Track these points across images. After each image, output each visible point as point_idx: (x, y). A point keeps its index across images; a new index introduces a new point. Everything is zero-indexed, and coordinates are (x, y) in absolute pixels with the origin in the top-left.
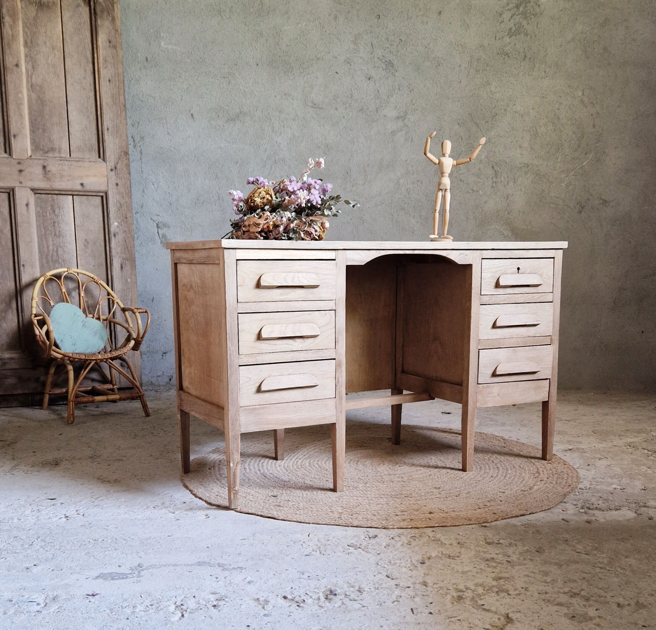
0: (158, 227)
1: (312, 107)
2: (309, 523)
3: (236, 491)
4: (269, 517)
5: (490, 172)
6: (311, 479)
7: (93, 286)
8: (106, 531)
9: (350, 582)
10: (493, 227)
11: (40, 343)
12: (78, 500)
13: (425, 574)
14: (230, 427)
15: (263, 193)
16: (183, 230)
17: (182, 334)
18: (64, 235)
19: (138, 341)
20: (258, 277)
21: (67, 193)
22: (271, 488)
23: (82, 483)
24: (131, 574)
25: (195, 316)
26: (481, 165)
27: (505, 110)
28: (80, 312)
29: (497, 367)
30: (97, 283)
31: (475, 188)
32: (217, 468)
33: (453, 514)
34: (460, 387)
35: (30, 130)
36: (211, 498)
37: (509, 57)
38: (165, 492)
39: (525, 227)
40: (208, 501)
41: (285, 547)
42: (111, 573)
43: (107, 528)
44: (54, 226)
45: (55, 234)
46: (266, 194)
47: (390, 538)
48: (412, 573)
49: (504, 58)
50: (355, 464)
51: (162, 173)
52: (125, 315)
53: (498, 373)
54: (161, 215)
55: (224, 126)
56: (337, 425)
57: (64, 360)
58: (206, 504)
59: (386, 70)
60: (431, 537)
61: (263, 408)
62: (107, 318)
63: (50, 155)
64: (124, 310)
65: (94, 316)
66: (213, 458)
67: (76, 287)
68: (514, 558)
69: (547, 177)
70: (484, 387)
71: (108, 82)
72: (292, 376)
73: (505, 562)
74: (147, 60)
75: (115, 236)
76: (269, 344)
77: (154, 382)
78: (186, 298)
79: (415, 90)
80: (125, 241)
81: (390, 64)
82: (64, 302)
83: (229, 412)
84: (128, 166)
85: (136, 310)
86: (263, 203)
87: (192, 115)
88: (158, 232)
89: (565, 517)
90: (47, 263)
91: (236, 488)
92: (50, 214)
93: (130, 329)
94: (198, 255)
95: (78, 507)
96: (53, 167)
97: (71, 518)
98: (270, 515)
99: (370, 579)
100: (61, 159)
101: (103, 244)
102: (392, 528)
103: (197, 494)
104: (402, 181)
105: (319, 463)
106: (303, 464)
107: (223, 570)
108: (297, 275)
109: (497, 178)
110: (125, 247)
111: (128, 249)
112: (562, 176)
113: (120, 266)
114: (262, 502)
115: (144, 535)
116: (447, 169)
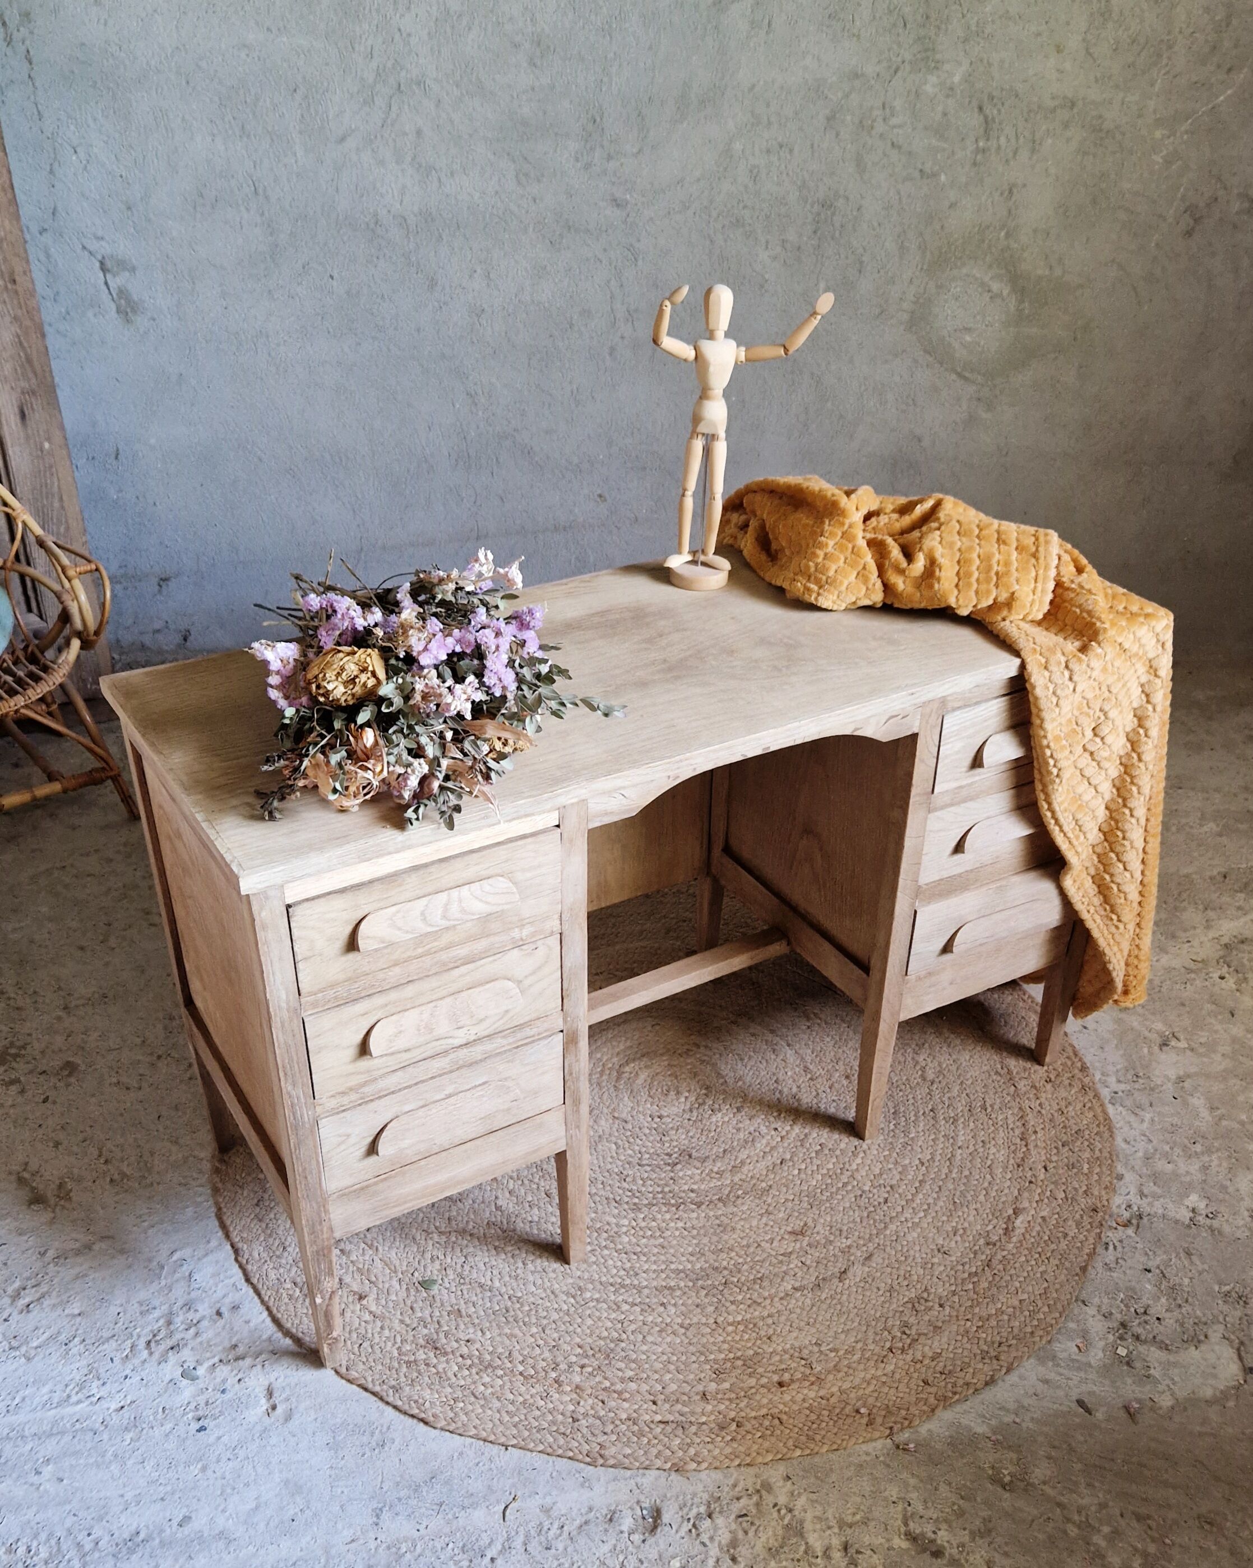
0: (104, 269)
3: (334, 1340)
6: (511, 1186)
10: (964, 271)
15: (351, 670)
16: (171, 277)
19: (88, 641)
20: (351, 928)
29: (956, 932)
31: (928, 167)
34: (864, 974)
39: (1047, 273)
40: (275, 1311)
47: (690, 1525)
51: (95, 120)
54: (106, 238)
56: (569, 1153)
60: (784, 1512)
61: (385, 1179)
62: (5, 562)
64: (43, 544)
69: (1119, 137)
70: (918, 979)
77: (148, 643)
83: (303, 1214)
85: (72, 571)
86: (350, 699)
88: (106, 283)
89: (1082, 1390)
93: (63, 601)
103: (249, 1267)
104: (738, 146)
108: (455, 893)
109: (988, 140)
110: (23, 359)
111: (31, 365)
112: (1158, 134)
113: (17, 410)
114: (396, 1325)
115: (123, 1519)
116: (720, 376)
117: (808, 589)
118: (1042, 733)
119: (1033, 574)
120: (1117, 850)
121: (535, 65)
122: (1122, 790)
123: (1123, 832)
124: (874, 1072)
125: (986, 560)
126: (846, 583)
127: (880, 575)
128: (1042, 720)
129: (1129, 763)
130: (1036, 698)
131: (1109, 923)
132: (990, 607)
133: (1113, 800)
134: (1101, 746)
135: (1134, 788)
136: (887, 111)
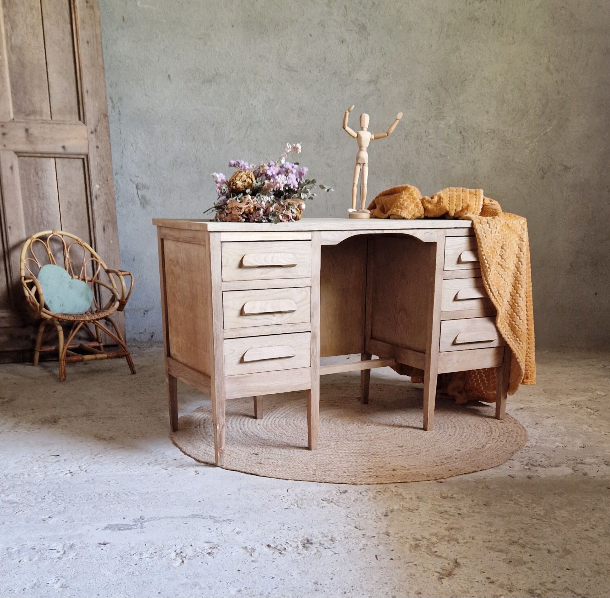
0: (137, 187)
1: (287, 70)
2: (288, 480)
3: (222, 450)
4: (251, 474)
6: (288, 438)
7: (77, 247)
8: (108, 486)
9: (324, 532)
11: (31, 304)
12: (79, 457)
13: (388, 525)
14: (216, 394)
15: (244, 177)
16: (162, 191)
17: (169, 305)
18: (48, 197)
19: (123, 302)
20: (241, 259)
21: (49, 155)
22: (252, 446)
23: (81, 440)
24: (134, 525)
25: (182, 290)
26: (450, 130)
28: (66, 273)
29: (457, 336)
30: (81, 245)
31: (442, 153)
32: (202, 426)
33: (414, 471)
34: (423, 354)
35: (12, 93)
36: (199, 456)
37: (478, 22)
38: (157, 450)
40: (197, 458)
41: (267, 501)
42: (117, 525)
43: (108, 483)
44: (38, 188)
45: (39, 197)
46: (247, 178)
47: (359, 493)
48: (377, 524)
49: (474, 24)
50: (327, 423)
51: (140, 134)
52: (109, 276)
53: (457, 342)
54: (140, 177)
55: (200, 88)
56: (312, 392)
57: (53, 321)
58: (195, 461)
59: (359, 33)
60: (394, 492)
62: (92, 279)
63: (32, 118)
64: (108, 272)
65: (79, 277)
66: (198, 416)
67: (61, 249)
68: (464, 511)
69: (512, 143)
70: (444, 355)
71: (86, 44)
72: (272, 347)
73: (456, 514)
74: (124, 20)
75: (96, 198)
76: (251, 319)
77: (136, 338)
78: (172, 273)
79: (388, 54)
80: (107, 203)
81: (363, 27)
82: (50, 263)
83: (215, 381)
84: (107, 128)
85: (120, 273)
86: (244, 186)
87: (169, 76)
88: (137, 193)
89: (511, 474)
90: (33, 224)
91: (222, 448)
92: (33, 176)
93: (114, 290)
95: (80, 463)
96: (35, 130)
97: (75, 473)
98: (252, 472)
99: (340, 529)
100: (42, 122)
101: (85, 206)
102: (360, 484)
103: (186, 451)
105: (295, 422)
106: (280, 422)
107: (214, 522)
108: (276, 255)
109: (464, 144)
110: (107, 209)
111: (109, 211)
112: (527, 142)
113: (102, 228)
114: (245, 460)
115: (142, 490)
116: (366, 143)
118: (481, 249)
119: (475, 199)
120: (516, 311)
121: (300, 117)
122: (516, 287)
123: (517, 303)
125: (458, 196)
126: (411, 207)
127: (423, 205)
128: (481, 243)
129: (517, 276)
130: (478, 235)
131: (516, 342)
132: (461, 211)
133: (513, 292)
134: (504, 263)
135: (520, 286)
136: (427, 134)
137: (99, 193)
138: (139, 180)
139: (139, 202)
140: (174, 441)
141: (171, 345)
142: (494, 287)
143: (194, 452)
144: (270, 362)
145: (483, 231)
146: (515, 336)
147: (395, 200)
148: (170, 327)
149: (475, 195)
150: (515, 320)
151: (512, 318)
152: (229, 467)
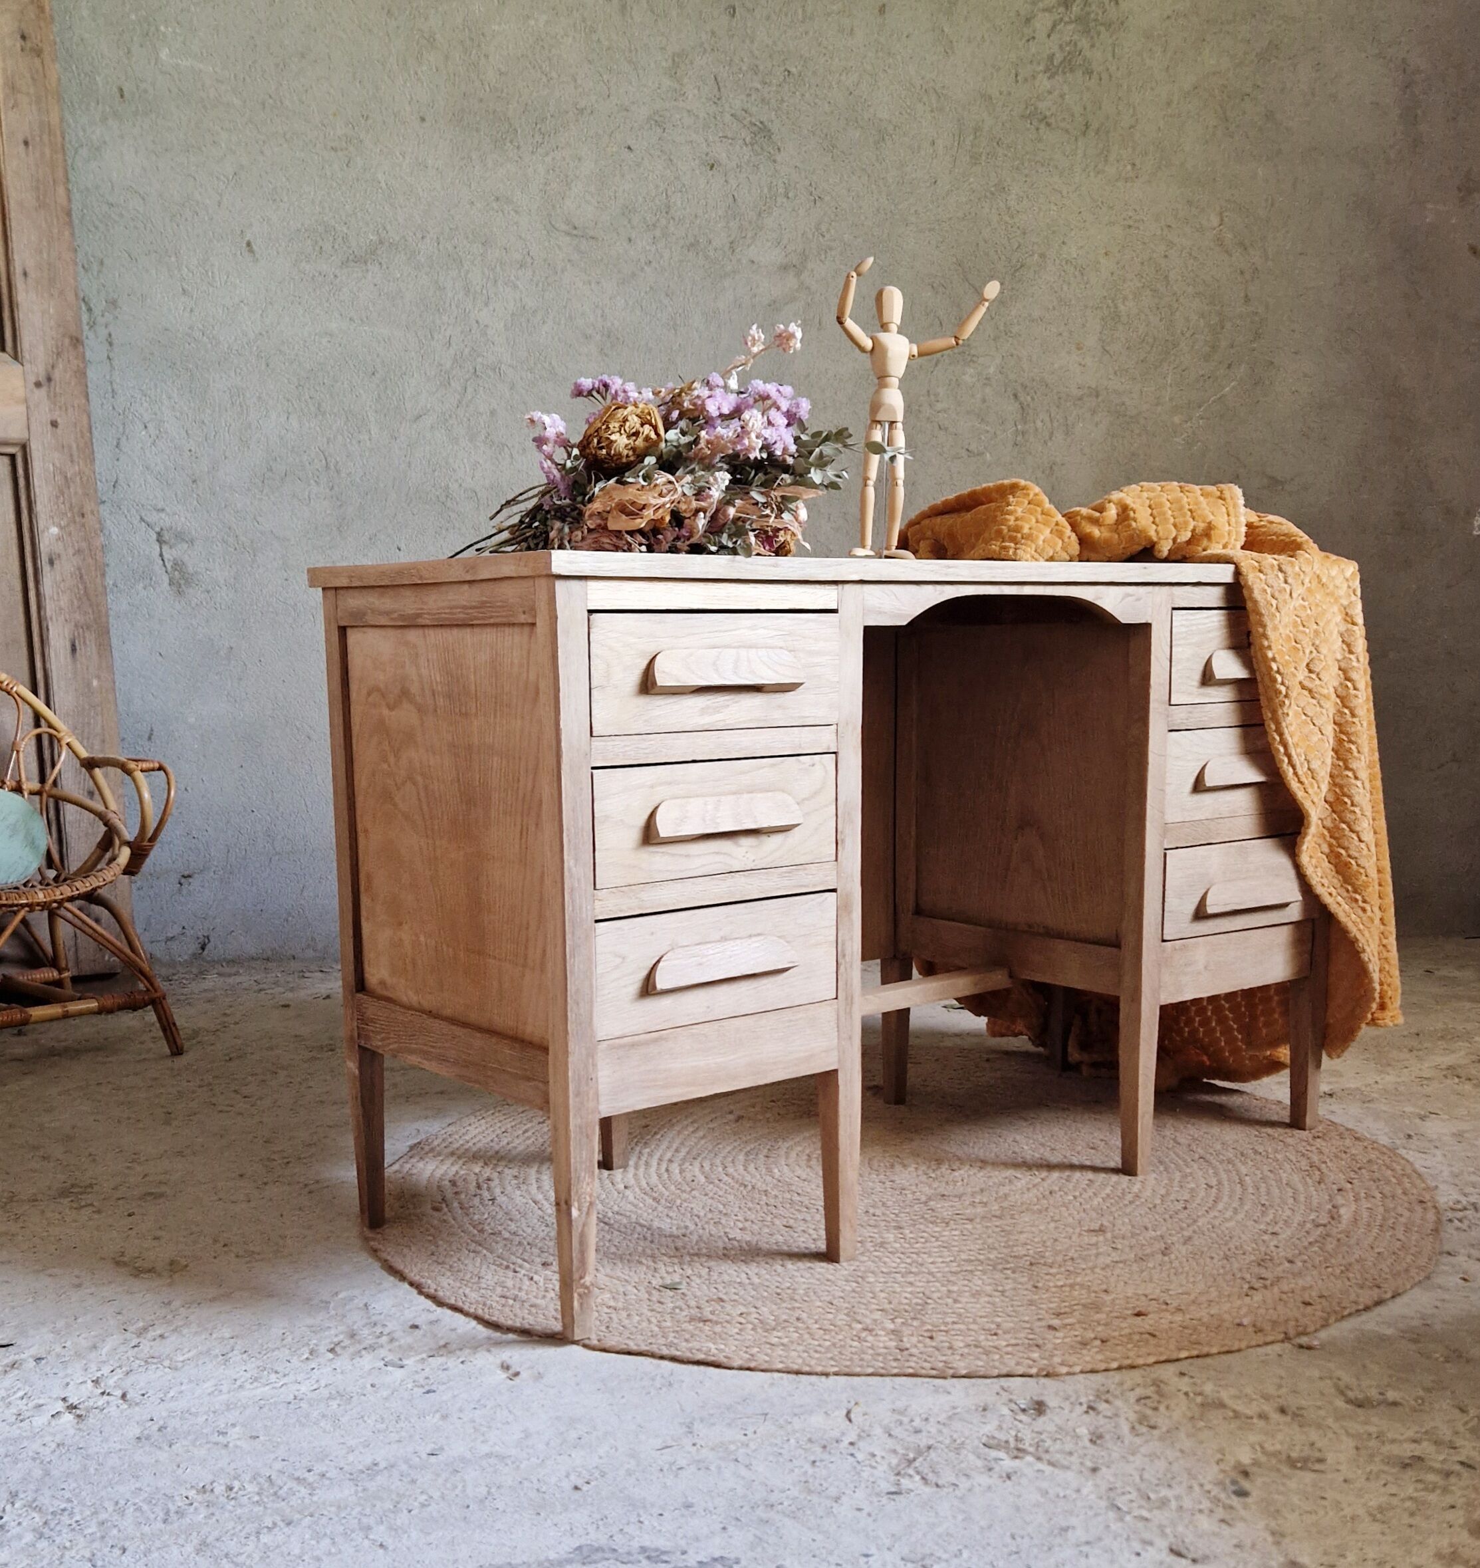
0: (160, 540)
1: (568, 234)
2: (827, 1375)
3: (587, 1288)
5: (1012, 407)
8: (223, 1452)
12: (84, 1343)
13: (1274, 1535)
14: (571, 1101)
15: (634, 422)
16: (231, 549)
19: (141, 847)
20: (646, 662)
22: (644, 1261)
23: (76, 1281)
25: (419, 779)
26: (988, 390)
27: (1042, 256)
29: (1206, 893)
30: (9, 693)
31: (973, 447)
32: (456, 1204)
33: (1201, 1314)
34: (1114, 950)
36: (491, 1307)
38: (341, 1296)
40: (487, 1317)
43: (221, 1439)
47: (1085, 1407)
48: (1235, 1532)
49: (1037, 129)
51: (170, 397)
52: (93, 778)
53: (1210, 910)
54: (168, 510)
55: (336, 276)
56: (840, 1075)
58: (480, 1328)
59: (752, 145)
60: (1191, 1395)
61: (656, 1040)
64: (90, 765)
65: (3, 783)
68: (1469, 1450)
69: (1142, 422)
70: (1177, 949)
71: (22, 147)
72: (730, 944)
73: (1458, 1468)
74: (122, 96)
75: (51, 562)
76: (673, 855)
77: (158, 954)
78: (380, 728)
79: (827, 198)
80: (81, 577)
81: (762, 131)
83: (570, 1059)
84: (82, 375)
85: (132, 765)
86: (634, 449)
87: (249, 245)
88: (161, 555)
91: (588, 1280)
93: (111, 815)
94: (435, 602)
95: (93, 1367)
97: (88, 1410)
101: (18, 583)
102: (1069, 1374)
103: (440, 1294)
106: (687, 1176)
108: (744, 653)
109: (1025, 423)
110: (81, 592)
111: (89, 599)
112: (1177, 419)
113: (67, 647)
114: (645, 1311)
115: (351, 1458)
116: (897, 366)
117: (1005, 548)
118: (1266, 643)
119: (1224, 511)
120: (1347, 819)
121: (604, 355)
122: (1341, 753)
123: (1349, 797)
124: (1140, 1072)
125: (1175, 503)
126: (1041, 538)
127: (1073, 529)
129: (1343, 721)
130: (1256, 603)
131: (1354, 905)
132: (1189, 542)
133: (1333, 765)
134: (1318, 682)
135: (1353, 747)
136: (932, 397)
137: (58, 548)
138: (164, 520)
139: (166, 578)
140: (386, 1261)
141: (369, 955)
142: (1299, 750)
143: (471, 1298)
144: (725, 988)
145: (1269, 590)
146: (1350, 888)
147: (991, 520)
148: (365, 900)
149: (1220, 498)
150: (1346, 844)
151: (1335, 838)
152: (611, 1342)
